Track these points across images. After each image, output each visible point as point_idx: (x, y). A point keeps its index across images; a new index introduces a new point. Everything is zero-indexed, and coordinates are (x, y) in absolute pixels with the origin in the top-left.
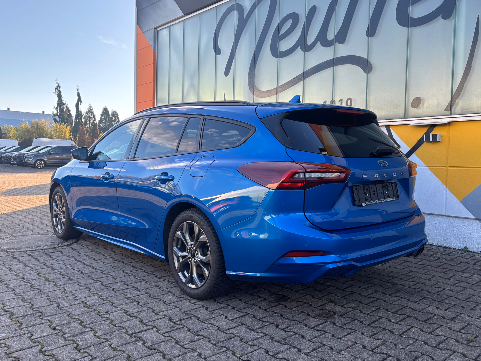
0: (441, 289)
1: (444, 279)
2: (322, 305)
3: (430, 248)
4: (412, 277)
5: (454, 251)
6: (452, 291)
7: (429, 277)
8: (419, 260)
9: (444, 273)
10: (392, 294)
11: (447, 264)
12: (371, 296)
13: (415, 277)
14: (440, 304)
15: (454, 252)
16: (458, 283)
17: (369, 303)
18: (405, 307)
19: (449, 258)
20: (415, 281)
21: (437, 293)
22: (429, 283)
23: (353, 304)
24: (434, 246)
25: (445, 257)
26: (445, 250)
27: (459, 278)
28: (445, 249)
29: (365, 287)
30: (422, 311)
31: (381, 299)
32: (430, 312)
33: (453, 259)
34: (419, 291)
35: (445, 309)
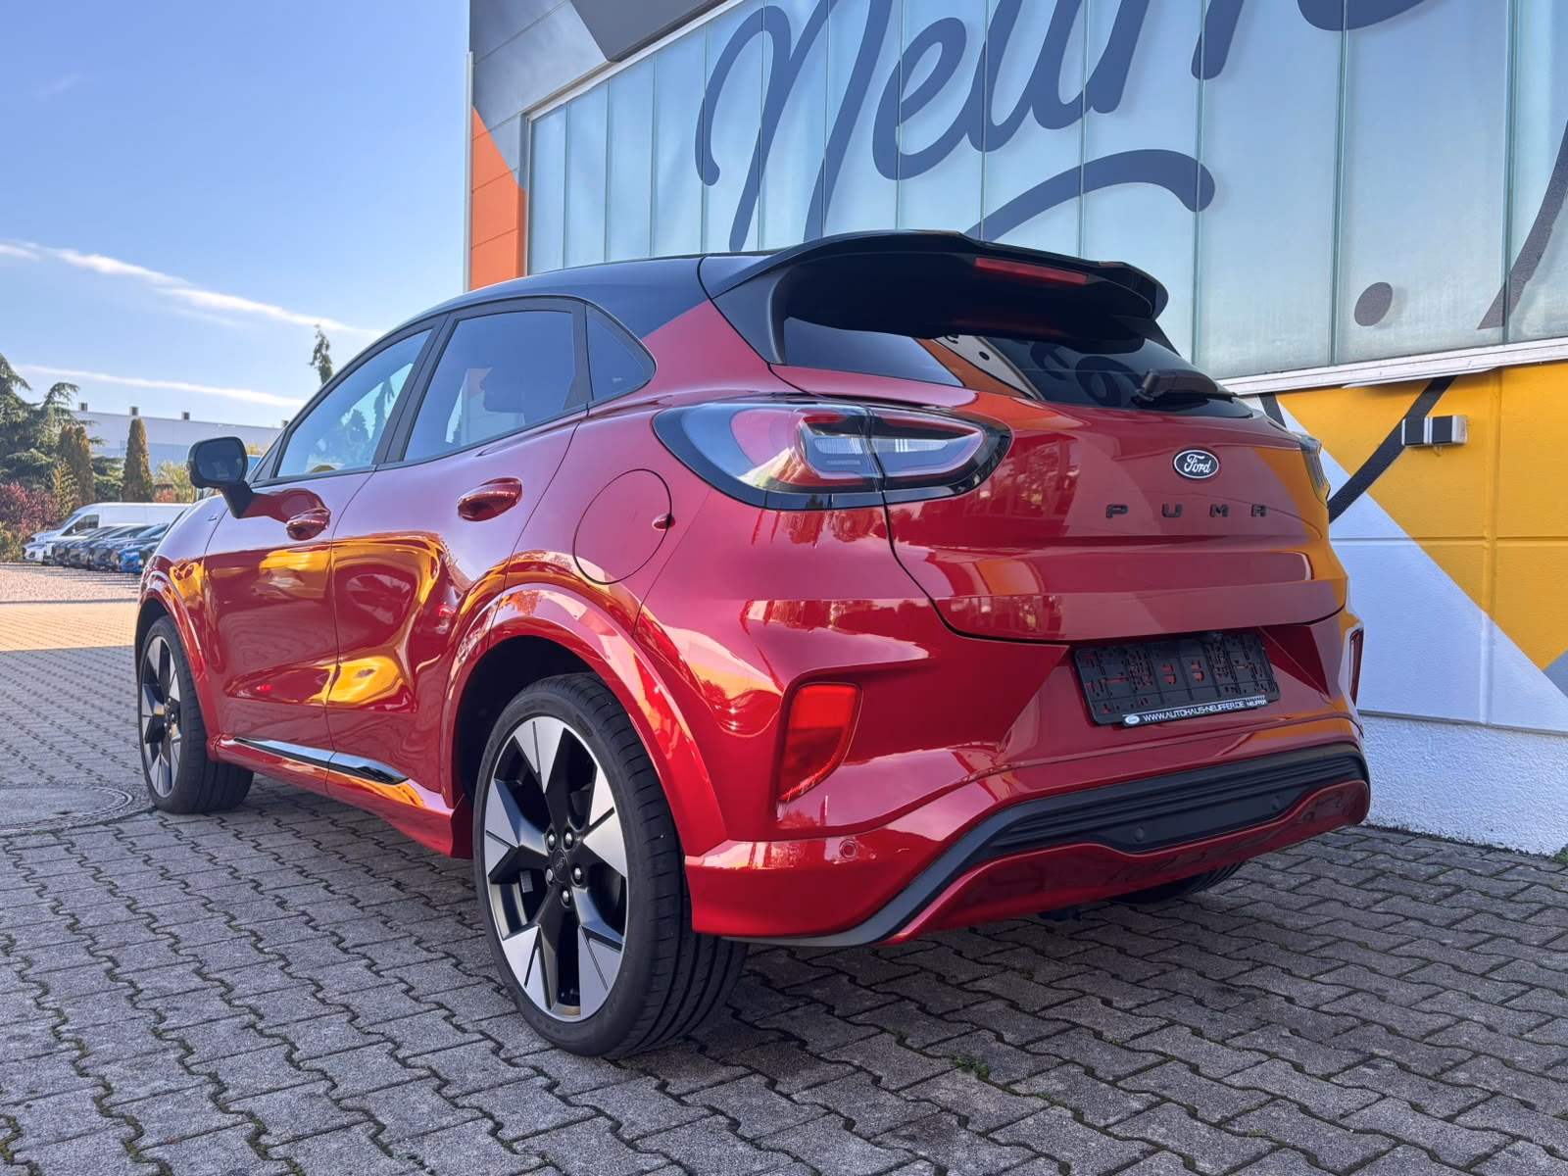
0: (1448, 1020)
1: (1465, 977)
2: (925, 1080)
3: (1427, 850)
4: (1336, 964)
5: (1521, 864)
6: (1490, 1028)
7: (1408, 964)
8: (1378, 896)
9: (1467, 949)
10: (1234, 1036)
11: (1486, 912)
12: (1142, 1043)
13: (1347, 963)
14: (1431, 1088)
15: (1520, 868)
16: (1524, 992)
17: (1125, 1077)
18: (1274, 1097)
19: (1500, 888)
20: (1342, 981)
21: (1427, 1040)
22: (1402, 990)
23: (1055, 1078)
24: (1447, 841)
25: (1483, 884)
26: (1486, 857)
27: (1529, 972)
28: (1488, 853)
29: (1130, 1004)
30: (1346, 1122)
31: (1180, 1060)
32: (1380, 1125)
33: (1514, 894)
34: (1352, 1028)
35: (1447, 1113)
